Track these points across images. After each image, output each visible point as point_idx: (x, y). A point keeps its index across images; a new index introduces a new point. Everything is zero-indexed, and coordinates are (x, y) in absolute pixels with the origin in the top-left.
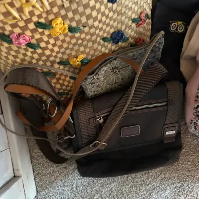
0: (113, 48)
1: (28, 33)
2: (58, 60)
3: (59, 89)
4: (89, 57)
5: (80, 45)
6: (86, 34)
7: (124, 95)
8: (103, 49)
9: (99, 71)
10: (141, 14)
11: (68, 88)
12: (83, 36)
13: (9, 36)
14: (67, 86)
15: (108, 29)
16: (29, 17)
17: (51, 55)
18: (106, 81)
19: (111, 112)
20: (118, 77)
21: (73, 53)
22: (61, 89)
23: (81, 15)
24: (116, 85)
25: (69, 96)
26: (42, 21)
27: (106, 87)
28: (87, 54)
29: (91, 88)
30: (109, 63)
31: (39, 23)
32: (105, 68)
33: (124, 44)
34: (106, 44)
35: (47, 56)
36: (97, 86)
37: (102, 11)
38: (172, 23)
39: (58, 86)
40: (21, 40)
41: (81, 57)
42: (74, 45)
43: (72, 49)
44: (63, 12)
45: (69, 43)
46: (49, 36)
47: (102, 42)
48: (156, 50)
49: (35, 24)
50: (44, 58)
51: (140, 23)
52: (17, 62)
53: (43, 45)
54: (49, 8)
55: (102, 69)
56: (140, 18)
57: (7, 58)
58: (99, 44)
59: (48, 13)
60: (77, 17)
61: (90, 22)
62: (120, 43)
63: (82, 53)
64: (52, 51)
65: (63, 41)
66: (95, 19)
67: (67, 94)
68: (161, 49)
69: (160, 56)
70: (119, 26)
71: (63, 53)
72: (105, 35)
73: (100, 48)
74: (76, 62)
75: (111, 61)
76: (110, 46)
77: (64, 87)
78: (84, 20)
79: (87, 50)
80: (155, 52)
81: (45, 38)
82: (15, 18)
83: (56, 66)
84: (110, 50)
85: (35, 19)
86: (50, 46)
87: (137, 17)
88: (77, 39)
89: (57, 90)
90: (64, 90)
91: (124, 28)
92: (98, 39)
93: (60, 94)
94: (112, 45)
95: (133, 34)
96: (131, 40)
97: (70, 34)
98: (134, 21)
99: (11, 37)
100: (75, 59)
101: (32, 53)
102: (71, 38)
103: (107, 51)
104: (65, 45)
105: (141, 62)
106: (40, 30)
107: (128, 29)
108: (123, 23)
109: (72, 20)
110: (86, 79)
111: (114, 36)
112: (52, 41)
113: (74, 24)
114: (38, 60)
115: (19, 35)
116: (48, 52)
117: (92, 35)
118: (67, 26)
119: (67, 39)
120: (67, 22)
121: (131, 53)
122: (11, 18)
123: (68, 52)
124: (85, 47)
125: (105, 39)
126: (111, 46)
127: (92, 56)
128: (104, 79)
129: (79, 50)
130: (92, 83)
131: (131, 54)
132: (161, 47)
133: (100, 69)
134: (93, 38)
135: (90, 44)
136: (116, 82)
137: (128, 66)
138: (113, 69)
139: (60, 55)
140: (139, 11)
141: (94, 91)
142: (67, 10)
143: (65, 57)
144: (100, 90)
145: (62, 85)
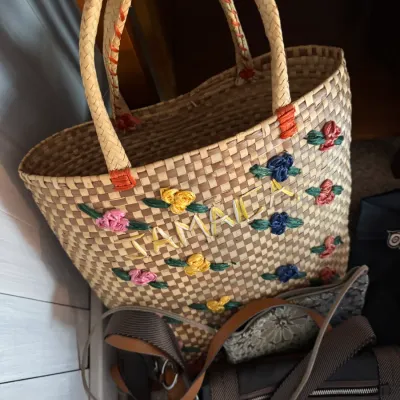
0: (280, 286)
1: (154, 270)
2: (189, 302)
3: (185, 342)
4: (239, 299)
5: (225, 284)
6: (236, 271)
7: (296, 366)
8: (263, 289)
9: (252, 325)
10: (326, 239)
11: (200, 342)
12: (231, 273)
13: (127, 273)
14: (199, 338)
15: (270, 263)
16: (159, 253)
17: (180, 296)
18: (265, 338)
19: (272, 394)
20: (287, 333)
21: (214, 293)
22: (189, 342)
23: (231, 249)
24: (283, 344)
25: (200, 354)
26: (176, 257)
27: (264, 348)
28: (236, 295)
29: (238, 350)
30: (270, 311)
31: (170, 259)
32: (264, 320)
33: (297, 281)
34: (267, 282)
35: (174, 297)
36: (250, 346)
37: (262, 243)
38: (392, 234)
39: (184, 337)
40: (143, 279)
41: (226, 299)
42: (217, 283)
43: (212, 289)
44: (205, 247)
45: (209, 281)
46: (182, 274)
47: (260, 279)
48: (354, 293)
49: (166, 260)
50: (170, 299)
51: (326, 252)
52: (130, 301)
53: (171, 283)
54: (186, 244)
55: (259, 322)
56: (324, 246)
57: (118, 294)
58: (256, 281)
59: (184, 249)
60: (224, 252)
61: (243, 257)
62: (291, 281)
63: (228, 293)
64: (183, 290)
65: (201, 279)
66: (250, 253)
67: (198, 350)
68: (363, 293)
69: (363, 302)
70: (289, 259)
71: (199, 294)
72: (266, 271)
73: (256, 287)
74: (218, 306)
75: (274, 309)
76: (273, 284)
77: (193, 340)
78: (234, 254)
79: (236, 290)
80: (354, 296)
81: (176, 276)
82: (140, 255)
83: (186, 309)
84: (274, 290)
85: (167, 255)
86: (181, 285)
87: (319, 244)
88: (222, 277)
89: (181, 344)
90: (193, 344)
91: (296, 260)
92: (255, 276)
93: (184, 349)
94: (278, 283)
95: (313, 266)
96: (310, 275)
97: (211, 271)
98: (313, 250)
99: (131, 274)
100: (216, 302)
101: (154, 292)
102: (213, 275)
103: (269, 291)
104: (203, 284)
105: (328, 311)
106: (171, 267)
107: (303, 261)
108: (295, 254)
109: (216, 255)
110: (231, 338)
111: (280, 272)
112: (185, 279)
113: (219, 260)
114: (160, 301)
115: (142, 271)
116: (176, 292)
117: (244, 271)
118: (208, 263)
119: (207, 277)
120: (210, 258)
121: (309, 297)
122: (136, 254)
123: (206, 292)
124: (234, 285)
125: (265, 276)
126: (275, 285)
127: (243, 297)
128: (262, 336)
129: (223, 290)
130: (239, 344)
131: (308, 299)
132: (364, 290)
133: (256, 321)
134: (247, 275)
135: (241, 282)
136: (283, 341)
137: (306, 317)
138: (279, 320)
139: (194, 296)
140: (323, 237)
141: (243, 354)
142: (211, 245)
143: (202, 298)
144: (254, 352)
145: (191, 336)
